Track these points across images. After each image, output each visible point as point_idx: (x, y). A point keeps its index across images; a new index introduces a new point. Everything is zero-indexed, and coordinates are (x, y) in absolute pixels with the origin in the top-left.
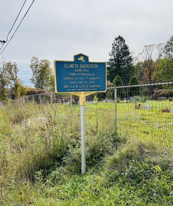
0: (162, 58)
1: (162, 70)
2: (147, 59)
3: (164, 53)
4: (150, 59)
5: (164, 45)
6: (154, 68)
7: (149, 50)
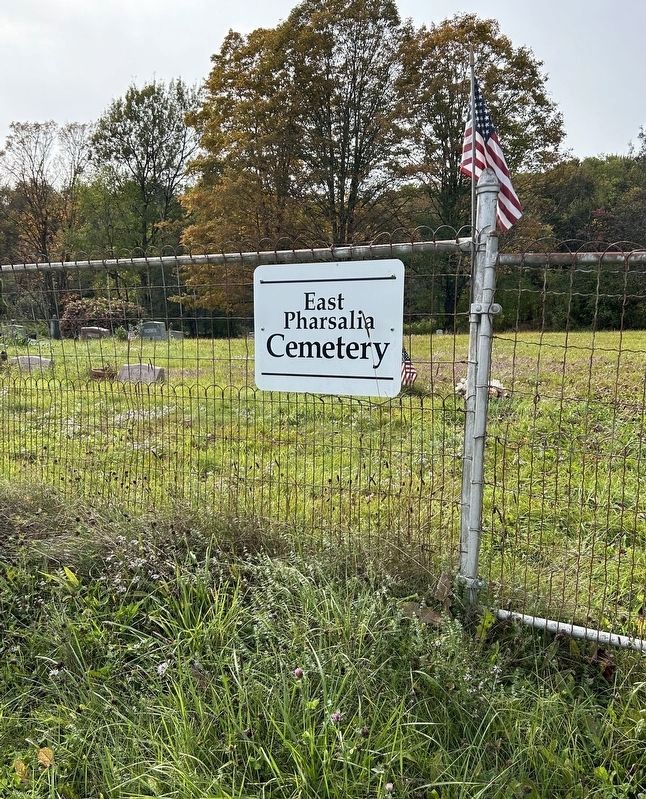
0: (83, 179)
1: (88, 225)
2: (27, 180)
3: (92, 161)
4: (40, 181)
5: (89, 133)
6: (59, 215)
7: (33, 144)
